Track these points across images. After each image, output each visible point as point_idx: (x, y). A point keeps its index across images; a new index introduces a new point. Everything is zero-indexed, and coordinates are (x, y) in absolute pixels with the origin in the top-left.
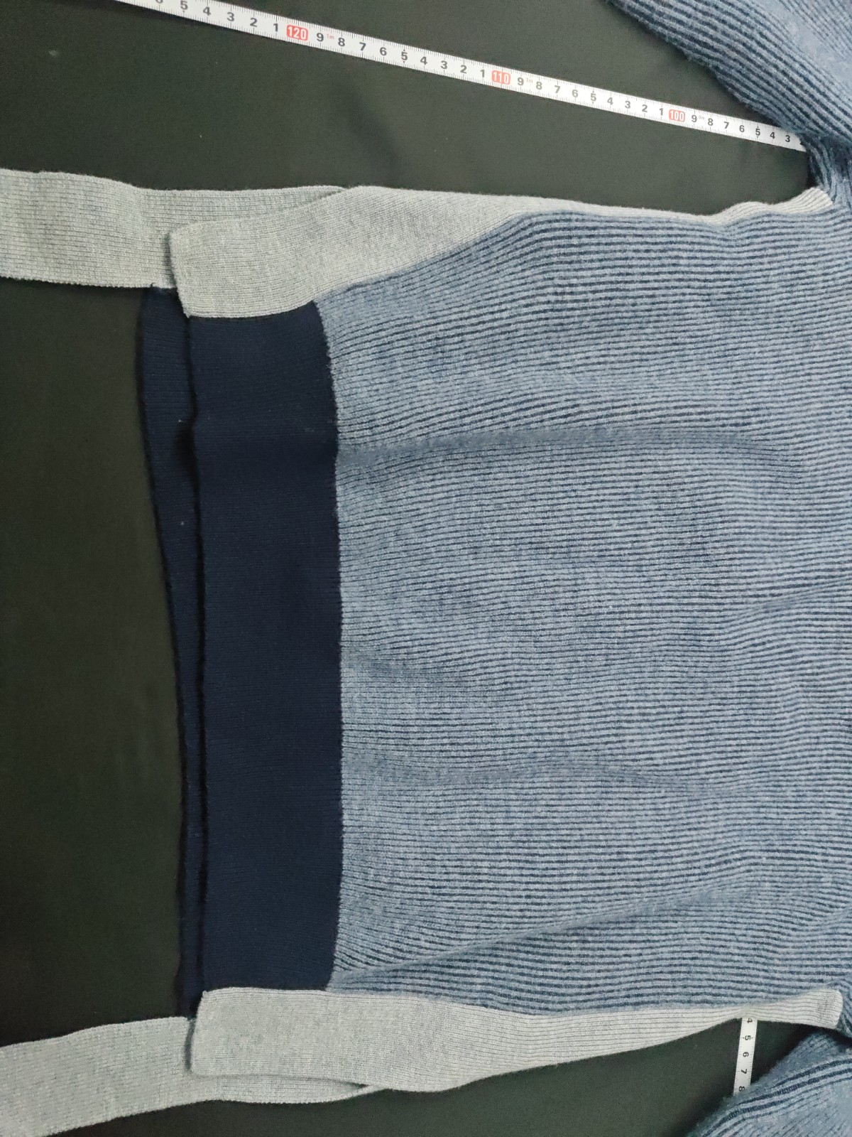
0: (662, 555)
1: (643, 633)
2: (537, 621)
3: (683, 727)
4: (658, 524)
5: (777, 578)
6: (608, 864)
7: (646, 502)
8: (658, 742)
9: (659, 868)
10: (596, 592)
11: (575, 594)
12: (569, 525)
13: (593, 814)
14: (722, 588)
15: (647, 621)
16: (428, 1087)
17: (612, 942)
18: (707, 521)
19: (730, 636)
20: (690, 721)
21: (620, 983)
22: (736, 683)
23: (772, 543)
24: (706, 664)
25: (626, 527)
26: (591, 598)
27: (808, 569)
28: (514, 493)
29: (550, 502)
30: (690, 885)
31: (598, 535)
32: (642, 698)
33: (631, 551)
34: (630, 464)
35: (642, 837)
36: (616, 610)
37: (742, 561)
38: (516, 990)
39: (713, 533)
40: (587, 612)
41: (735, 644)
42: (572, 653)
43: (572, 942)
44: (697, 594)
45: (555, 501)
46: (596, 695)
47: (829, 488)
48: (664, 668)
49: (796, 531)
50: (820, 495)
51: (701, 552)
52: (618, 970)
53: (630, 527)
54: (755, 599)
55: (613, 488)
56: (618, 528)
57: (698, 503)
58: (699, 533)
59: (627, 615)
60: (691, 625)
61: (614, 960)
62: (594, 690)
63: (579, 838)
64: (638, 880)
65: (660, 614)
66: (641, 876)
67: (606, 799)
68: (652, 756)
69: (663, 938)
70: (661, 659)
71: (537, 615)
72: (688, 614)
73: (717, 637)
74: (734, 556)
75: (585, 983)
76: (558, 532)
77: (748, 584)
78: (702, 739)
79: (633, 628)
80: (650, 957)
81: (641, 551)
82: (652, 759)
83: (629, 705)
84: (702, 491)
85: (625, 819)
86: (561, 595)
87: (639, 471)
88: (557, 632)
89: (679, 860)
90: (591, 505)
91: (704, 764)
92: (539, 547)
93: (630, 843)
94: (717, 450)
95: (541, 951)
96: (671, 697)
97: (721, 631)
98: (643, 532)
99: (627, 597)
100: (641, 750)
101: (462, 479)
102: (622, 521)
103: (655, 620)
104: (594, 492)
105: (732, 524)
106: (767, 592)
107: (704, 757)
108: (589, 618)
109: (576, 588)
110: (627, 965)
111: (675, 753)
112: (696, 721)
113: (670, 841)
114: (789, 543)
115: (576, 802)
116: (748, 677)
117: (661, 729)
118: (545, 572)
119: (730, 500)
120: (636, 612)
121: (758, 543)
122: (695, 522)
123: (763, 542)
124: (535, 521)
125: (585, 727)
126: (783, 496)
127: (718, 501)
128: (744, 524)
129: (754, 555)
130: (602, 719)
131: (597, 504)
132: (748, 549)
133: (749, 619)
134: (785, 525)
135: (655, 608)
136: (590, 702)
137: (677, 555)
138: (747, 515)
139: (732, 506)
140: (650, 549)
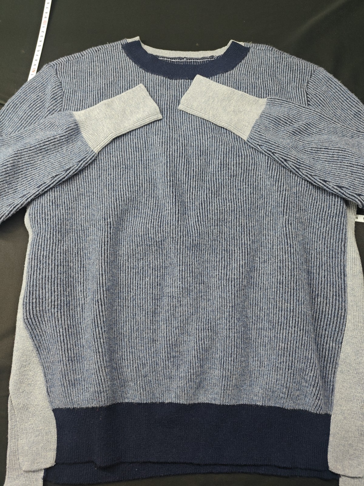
0: (161, 258)
1: (191, 269)
2: (184, 314)
3: (231, 250)
4: (149, 260)
5: (172, 211)
7: (139, 265)
8: (236, 262)
9: (287, 266)
10: (174, 288)
11: (174, 297)
12: (146, 299)
14: (174, 236)
18: (148, 240)
19: (194, 232)
20: (228, 246)
22: (214, 227)
23: (159, 211)
24: (205, 241)
25: (149, 274)
26: (176, 291)
27: (169, 196)
28: (132, 323)
29: (137, 308)
31: (151, 287)
32: (218, 267)
33: (159, 272)
34: (124, 272)
35: (274, 272)
36: (181, 280)
37: (164, 227)
39: (153, 238)
40: (181, 293)
41: (197, 230)
42: (198, 299)
44: (176, 246)
45: (137, 305)
47: (138, 185)
48: (206, 258)
49: (155, 199)
50: (141, 189)
51: (160, 243)
52: (330, 281)
53: (149, 272)
54: (179, 221)
55: (133, 279)
56: (149, 278)
57: (141, 243)
58: (153, 244)
59: (183, 276)
60: (189, 248)
61: (326, 283)
62: (214, 289)
66: (290, 274)
67: (259, 285)
68: (241, 266)
70: (202, 259)
72: (184, 250)
73: (194, 238)
74: (162, 230)
76: (149, 304)
77: (173, 225)
78: (236, 242)
79: (189, 273)
81: (159, 267)
82: (242, 266)
83: (220, 274)
84: (136, 242)
85: (267, 277)
86: (174, 303)
87: (127, 267)
88: (189, 305)
89: (284, 256)
90: (139, 289)
91: (246, 242)
92: (154, 313)
94: (121, 233)
96: (218, 255)
97: (192, 236)
98: (151, 266)
99: (176, 275)
100: (238, 270)
101: (125, 346)
102: (147, 276)
104: (134, 288)
105: (150, 230)
106: (177, 216)
107: (243, 242)
108: (184, 292)
109: (172, 297)
111: (241, 255)
112: (228, 244)
113: (276, 259)
114: (159, 202)
116: (211, 223)
117: (231, 260)
118: (165, 309)
119: (140, 230)
120: (182, 272)
121: (157, 219)
122: (148, 245)
123: (158, 216)
124: (144, 314)
125: (228, 295)
126: (141, 204)
127: (140, 235)
128: (150, 224)
129: (162, 221)
130: (225, 287)
131: (139, 287)
132: (159, 223)
133: (188, 222)
134: (152, 204)
135: (181, 264)
136: (218, 291)
137: (161, 252)
138: (146, 223)
139: (143, 229)
140: (159, 263)
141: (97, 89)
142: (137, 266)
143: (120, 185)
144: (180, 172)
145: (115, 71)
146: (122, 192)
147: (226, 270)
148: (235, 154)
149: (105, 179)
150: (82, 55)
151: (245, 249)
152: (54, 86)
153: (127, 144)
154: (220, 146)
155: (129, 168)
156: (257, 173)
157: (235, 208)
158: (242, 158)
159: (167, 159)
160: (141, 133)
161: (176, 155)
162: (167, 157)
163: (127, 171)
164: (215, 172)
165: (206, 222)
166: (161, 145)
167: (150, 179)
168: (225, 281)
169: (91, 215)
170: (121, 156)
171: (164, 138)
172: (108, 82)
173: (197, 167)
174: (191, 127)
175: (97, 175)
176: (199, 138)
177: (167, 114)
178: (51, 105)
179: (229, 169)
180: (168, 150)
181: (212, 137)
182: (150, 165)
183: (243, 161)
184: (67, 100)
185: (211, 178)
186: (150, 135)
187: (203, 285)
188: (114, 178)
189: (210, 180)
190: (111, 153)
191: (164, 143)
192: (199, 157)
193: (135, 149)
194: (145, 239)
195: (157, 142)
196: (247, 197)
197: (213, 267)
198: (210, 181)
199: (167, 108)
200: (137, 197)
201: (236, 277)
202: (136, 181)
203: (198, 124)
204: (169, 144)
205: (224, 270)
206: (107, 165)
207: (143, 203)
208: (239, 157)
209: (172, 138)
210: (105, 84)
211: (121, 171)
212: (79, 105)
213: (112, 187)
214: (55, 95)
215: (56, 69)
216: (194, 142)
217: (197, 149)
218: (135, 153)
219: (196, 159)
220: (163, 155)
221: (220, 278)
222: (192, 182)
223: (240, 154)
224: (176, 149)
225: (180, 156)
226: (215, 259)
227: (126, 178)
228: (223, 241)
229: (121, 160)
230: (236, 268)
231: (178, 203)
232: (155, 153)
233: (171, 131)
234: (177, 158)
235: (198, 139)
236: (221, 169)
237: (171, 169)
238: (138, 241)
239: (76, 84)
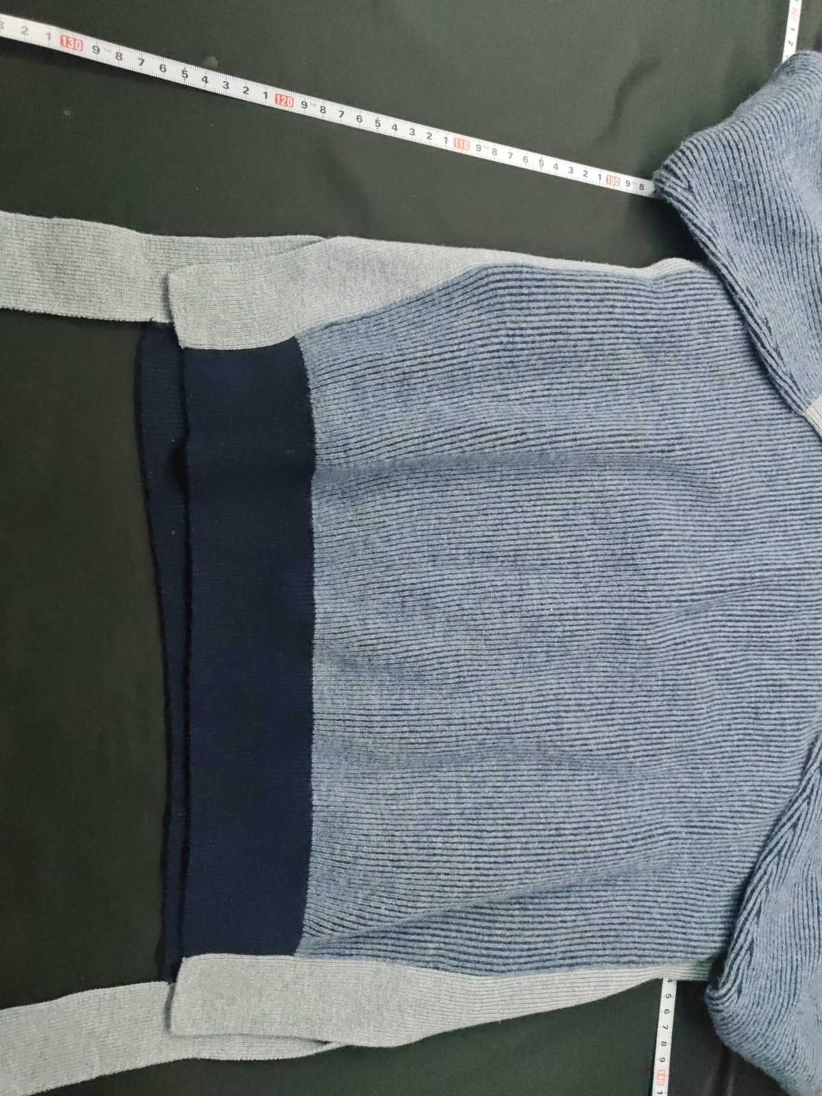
0: (597, 564)
1: (579, 633)
2: (487, 622)
3: (613, 716)
4: (593, 537)
5: (696, 585)
6: (547, 839)
7: (583, 517)
9: (593, 843)
10: (539, 596)
11: (520, 598)
12: (516, 537)
13: (534, 794)
14: (649, 594)
15: (583, 622)
16: (385, 1044)
17: (550, 909)
18: (636, 534)
19: (656, 636)
20: (620, 711)
21: (557, 947)
22: (660, 678)
23: (693, 555)
24: (634, 661)
25: (565, 539)
26: (535, 602)
27: (723, 577)
28: (469, 508)
29: (500, 516)
30: (619, 857)
31: (541, 546)
32: (579, 690)
33: (569, 561)
34: (569, 484)
35: (577, 814)
36: (556, 612)
37: (666, 571)
38: (465, 953)
39: (641, 545)
40: (531, 613)
41: (660, 643)
42: (517, 650)
43: (514, 910)
44: (627, 599)
45: (504, 516)
46: (538, 688)
47: (741, 507)
48: (598, 664)
49: (712, 544)
50: (733, 513)
51: (631, 562)
52: (554, 935)
53: (569, 539)
54: (678, 604)
55: (554, 504)
56: (558, 540)
57: (628, 519)
58: (629, 546)
59: (566, 617)
60: (622, 627)
61: (552, 926)
62: (536, 683)
63: (521, 815)
64: (574, 853)
65: (595, 617)
66: (577, 849)
67: (546, 781)
68: (586, 742)
69: (595, 905)
70: (595, 655)
71: (487, 616)
72: (619, 617)
73: (644, 637)
74: (659, 565)
75: (526, 947)
76: (507, 543)
77: (671, 590)
78: (630, 727)
79: (571, 628)
80: (583, 923)
81: (579, 560)
82: (586, 745)
83: (567, 696)
84: (632, 508)
85: (562, 799)
86: (509, 599)
87: (577, 489)
88: (505, 631)
89: (610, 835)
90: (535, 519)
91: (631, 749)
92: (490, 556)
93: (567, 820)
94: (645, 472)
95: (487, 918)
97: (647, 632)
98: (580, 543)
99: (566, 601)
100: (577, 737)
101: (423, 495)
102: (562, 534)
103: (590, 622)
104: (538, 508)
105: (658, 538)
106: (688, 598)
107: (632, 743)
108: (533, 619)
109: (521, 593)
110: (563, 930)
111: (606, 740)
112: (626, 710)
113: (602, 818)
114: (707, 554)
115: (519, 783)
116: (670, 672)
117: (594, 718)
118: (495, 578)
119: (656, 516)
120: (573, 614)
121: (680, 554)
122: (626, 536)
124: (487, 533)
125: (529, 717)
126: (702, 513)
127: (646, 517)
128: (668, 538)
129: (677, 565)
130: (544, 709)
131: (540, 519)
132: (671, 559)
133: (673, 621)
134: (703, 538)
135: (590, 611)
137: (610, 563)
139: (658, 522)
140: (587, 559)
142: (580, 512)
146: (730, 473)
147: (576, 708)
149: (753, 433)
151: (617, 748)
155: (771, 483)
159: (793, 569)
162: (797, 569)
163: (765, 479)
165: (672, 662)
167: (749, 532)
168: (555, 709)
170: (794, 465)
175: (759, 415)
182: (777, 529)
187: (545, 659)
188: (754, 454)
190: (802, 444)
193: (808, 495)
194: (639, 529)
197: (579, 679)
201: (565, 732)
206: (778, 437)
226: (595, 684)
228: (632, 700)
229: (786, 467)
238: (635, 513)
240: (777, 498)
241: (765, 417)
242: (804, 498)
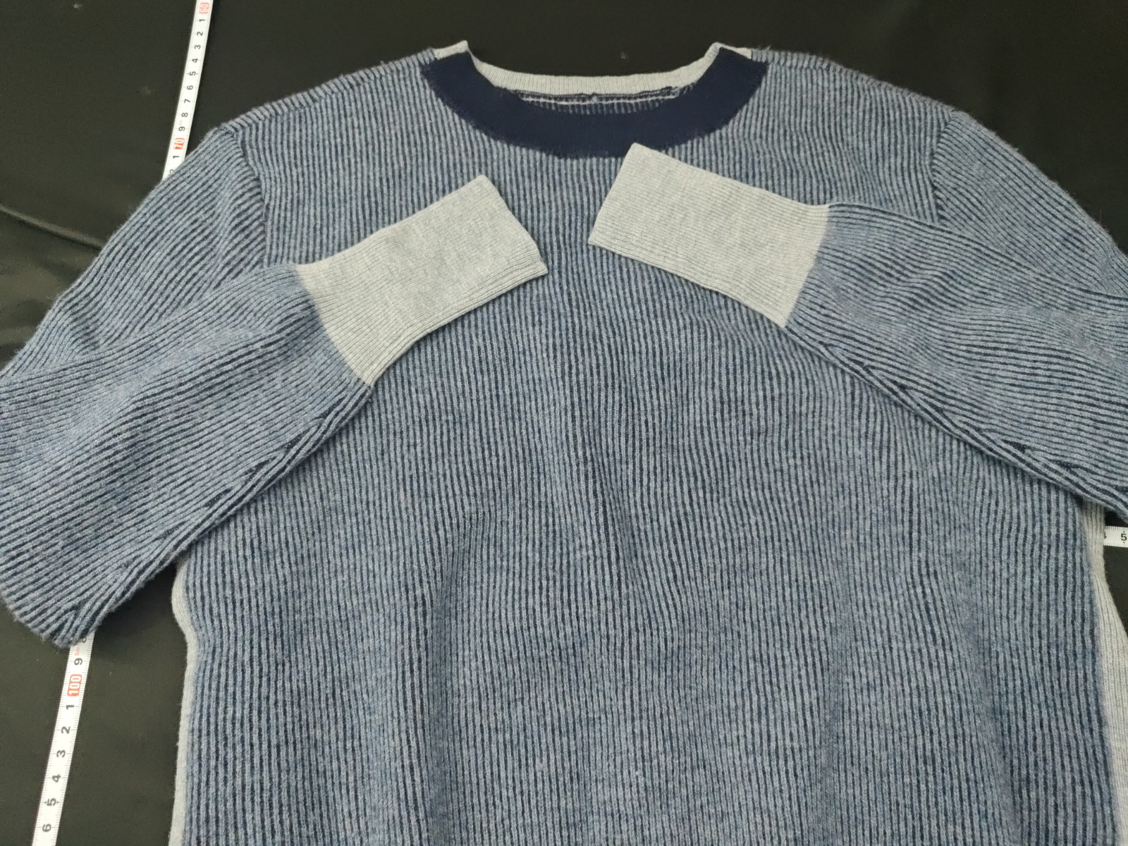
0: (574, 693)
3: (772, 656)
4: (539, 699)
7: (514, 717)
8: (791, 695)
10: (620, 789)
11: (624, 818)
12: (543, 828)
14: (612, 632)
15: (652, 723)
18: (534, 645)
19: (666, 613)
22: (719, 593)
23: (558, 549)
24: (699, 636)
25: (544, 747)
26: (628, 797)
27: (586, 505)
31: (554, 787)
32: (740, 714)
33: (572, 737)
34: (471, 743)
36: (640, 765)
37: (580, 605)
39: (548, 638)
40: (643, 802)
41: (675, 605)
47: (495, 471)
48: (705, 685)
49: (543, 509)
50: (503, 483)
51: (570, 651)
53: (543, 741)
54: (623, 584)
56: (545, 759)
57: (515, 655)
58: (549, 654)
59: (646, 751)
60: (656, 665)
65: (644, 707)
68: (807, 707)
70: (694, 692)
72: (643, 672)
73: (668, 632)
74: (574, 614)
77: (606, 599)
78: (784, 631)
79: (661, 742)
81: (570, 721)
83: (749, 734)
86: (625, 837)
87: (478, 728)
90: (519, 797)
91: (814, 632)
96: (737, 674)
97: (661, 627)
98: (548, 719)
99: (624, 748)
100: (801, 723)
102: (537, 752)
103: (651, 713)
104: (504, 792)
105: (538, 614)
108: (650, 798)
109: (616, 816)
111: (803, 672)
112: (764, 638)
114: (557, 522)
116: (712, 580)
119: (510, 615)
120: (642, 739)
121: (558, 577)
122: (536, 658)
123: (558, 566)
125: (779, 803)
126: (505, 529)
127: (511, 631)
128: (537, 596)
129: (572, 583)
130: (768, 776)
131: (518, 790)
132: (565, 594)
133: (645, 583)
134: (537, 527)
135: (637, 714)
136: (748, 788)
137: (573, 677)
138: (527, 591)
139: (517, 612)
140: (569, 709)
141: (359, 194)
142: (507, 721)
143: (445, 475)
144: (610, 429)
145: (405, 140)
146: (451, 501)
147: (764, 721)
148: (759, 370)
149: (399, 460)
150: (312, 97)
151: (813, 655)
152: (240, 192)
153: (456, 354)
154: (716, 351)
155: (464, 420)
156: (823, 422)
157: (775, 530)
158: (779, 384)
159: (572, 397)
160: (492, 321)
161: (596, 383)
162: (572, 391)
163: (458, 432)
164: (705, 425)
165: (699, 580)
166: (552, 355)
167: (527, 452)
168: (766, 758)
169: (365, 572)
170: (440, 389)
171: (557, 333)
172: (390, 174)
173: (657, 413)
174: (628, 295)
175: (376, 449)
176: (654, 329)
177: (560, 259)
178: (233, 248)
179: (744, 415)
180: (574, 371)
181: (691, 324)
182: (522, 408)
183: (783, 391)
184: (278, 229)
185: (696, 442)
186: (518, 324)
187: (702, 770)
188: (426, 456)
189: (693, 446)
190: (412, 380)
191: (558, 347)
192: (660, 382)
193: (477, 366)
194: (527, 641)
195: (538, 345)
196: (802, 494)
197: (726, 711)
198: (694, 451)
199: (558, 242)
200: (493, 510)
201: (796, 745)
202: (488, 462)
203: (647, 287)
204: (572, 351)
205: (760, 722)
207: (511, 525)
208: (771, 379)
209: (581, 331)
210: (381, 179)
211: (442, 434)
212: (311, 242)
213: (422, 485)
214: (243, 217)
215: (243, 142)
216: (642, 340)
217: (651, 362)
218: (479, 377)
219: (650, 389)
220: (561, 383)
221: (750, 747)
222: (644, 458)
223: (774, 372)
224: (594, 366)
225: (606, 386)
226: (731, 687)
227: (459, 453)
228: (749, 630)
229: (442, 401)
230: (793, 714)
231: (614, 526)
232: (536, 377)
233: (575, 311)
234: (600, 390)
235: (651, 332)
236: (722, 415)
237: (585, 423)
239: (301, 180)
240: (483, 409)
241: (379, 441)
242: (482, 372)
